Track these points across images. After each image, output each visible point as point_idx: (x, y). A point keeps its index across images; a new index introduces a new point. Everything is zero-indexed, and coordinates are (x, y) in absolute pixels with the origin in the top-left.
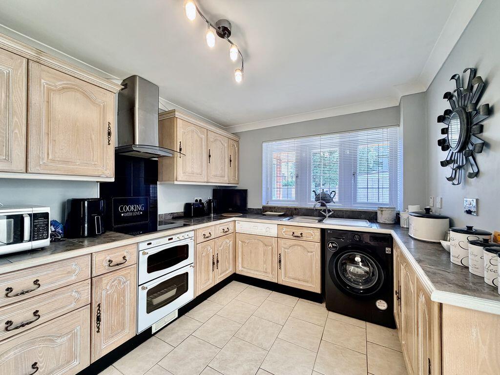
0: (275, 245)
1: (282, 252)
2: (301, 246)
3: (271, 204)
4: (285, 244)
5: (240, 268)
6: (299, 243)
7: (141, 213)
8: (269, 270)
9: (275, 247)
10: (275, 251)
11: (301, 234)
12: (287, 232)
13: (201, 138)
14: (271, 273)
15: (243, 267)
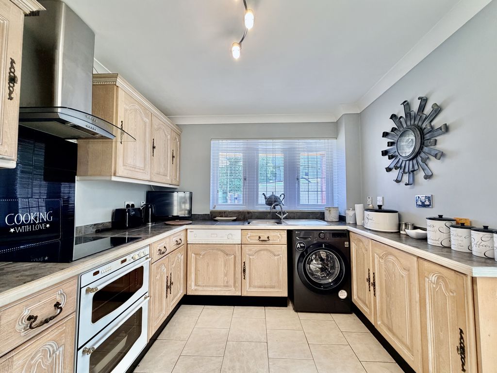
0: (238, 254)
1: (246, 259)
2: (267, 250)
3: (219, 208)
4: (250, 250)
5: (193, 287)
6: (265, 248)
7: (48, 226)
8: (231, 282)
9: (238, 255)
10: (239, 260)
11: (268, 237)
12: (252, 237)
13: (145, 123)
14: (233, 285)
15: (196, 285)
